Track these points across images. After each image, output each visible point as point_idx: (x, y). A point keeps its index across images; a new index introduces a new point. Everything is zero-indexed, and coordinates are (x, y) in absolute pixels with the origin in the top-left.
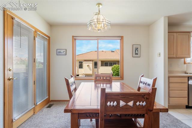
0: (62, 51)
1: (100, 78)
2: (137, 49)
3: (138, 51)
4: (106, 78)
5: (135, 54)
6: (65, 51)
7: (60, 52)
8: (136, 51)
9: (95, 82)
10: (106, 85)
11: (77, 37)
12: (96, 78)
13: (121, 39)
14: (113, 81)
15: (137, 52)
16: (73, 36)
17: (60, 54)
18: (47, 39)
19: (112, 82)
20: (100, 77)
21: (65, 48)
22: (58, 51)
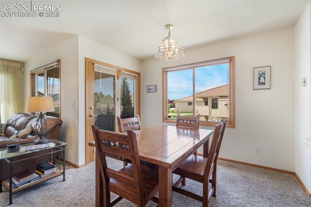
0: (152, 87)
1: (183, 122)
2: (262, 75)
3: (264, 78)
4: (190, 123)
5: (259, 84)
6: (155, 87)
7: (150, 89)
8: (259, 79)
9: (177, 126)
10: (191, 132)
11: (167, 68)
12: (178, 121)
13: (230, 62)
14: (200, 126)
15: (262, 80)
16: (163, 69)
17: (150, 91)
18: (136, 76)
19: (198, 128)
20: (184, 120)
21: (155, 84)
22: (149, 87)
